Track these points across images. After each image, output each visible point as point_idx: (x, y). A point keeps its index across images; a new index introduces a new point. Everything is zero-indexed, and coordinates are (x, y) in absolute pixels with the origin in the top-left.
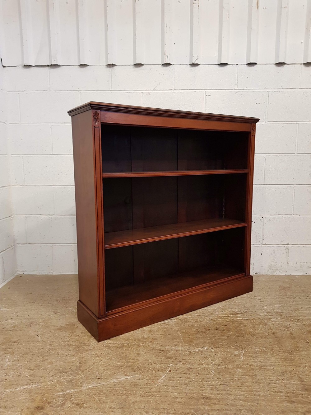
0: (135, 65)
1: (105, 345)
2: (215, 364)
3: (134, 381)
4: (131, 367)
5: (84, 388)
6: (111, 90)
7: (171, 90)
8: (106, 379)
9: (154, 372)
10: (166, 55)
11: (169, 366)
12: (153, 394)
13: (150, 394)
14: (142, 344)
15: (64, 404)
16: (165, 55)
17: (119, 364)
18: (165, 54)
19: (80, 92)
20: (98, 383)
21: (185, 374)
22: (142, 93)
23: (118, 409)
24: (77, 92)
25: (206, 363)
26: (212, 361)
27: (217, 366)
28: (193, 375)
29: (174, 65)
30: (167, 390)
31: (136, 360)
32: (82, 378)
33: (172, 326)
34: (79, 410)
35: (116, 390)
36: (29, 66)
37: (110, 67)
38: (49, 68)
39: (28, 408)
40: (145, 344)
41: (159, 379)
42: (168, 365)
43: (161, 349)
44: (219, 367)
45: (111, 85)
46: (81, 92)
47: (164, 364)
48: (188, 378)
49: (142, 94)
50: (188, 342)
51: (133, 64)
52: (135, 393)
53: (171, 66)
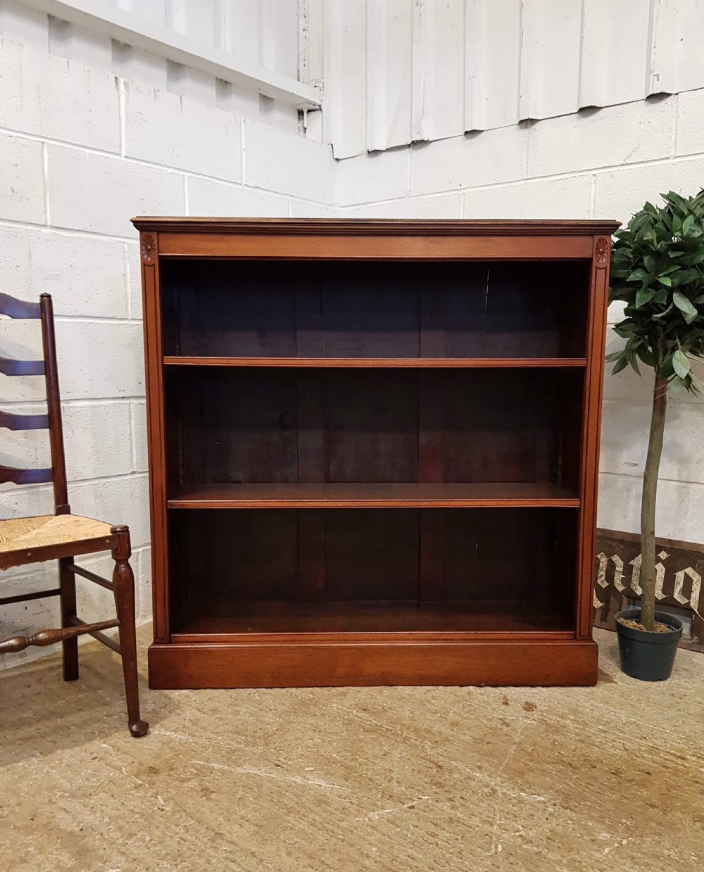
0: (581, 113)
1: (346, 717)
2: (521, 836)
3: (328, 794)
4: (348, 771)
5: (240, 770)
6: (525, 180)
7: (667, 158)
8: (288, 770)
9: (379, 795)
10: (655, 73)
11: (420, 798)
12: (336, 830)
13: (330, 827)
14: (416, 740)
15: (189, 780)
16: (652, 74)
17: (335, 756)
18: (651, 72)
19: (463, 192)
20: (270, 771)
21: (433, 826)
22: (594, 175)
23: (252, 826)
24: (458, 192)
25: (503, 827)
26: (521, 828)
27: (525, 841)
28: (448, 835)
29: (677, 94)
30: (366, 837)
31: (372, 762)
32: (254, 754)
33: (515, 730)
34: (199, 799)
35: (284, 794)
36: (375, 153)
37: (527, 127)
38: (411, 149)
39: (140, 764)
40: (420, 742)
41: (374, 811)
42: (420, 796)
43: (440, 764)
44: (524, 846)
45: (527, 168)
46: (465, 191)
47: (414, 790)
48: (433, 835)
49: (594, 178)
50: (513, 771)
51: (576, 111)
52: (306, 814)
53: (671, 97)
